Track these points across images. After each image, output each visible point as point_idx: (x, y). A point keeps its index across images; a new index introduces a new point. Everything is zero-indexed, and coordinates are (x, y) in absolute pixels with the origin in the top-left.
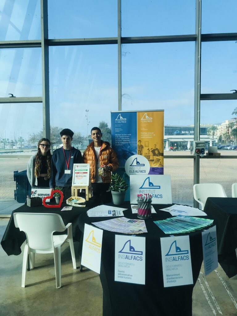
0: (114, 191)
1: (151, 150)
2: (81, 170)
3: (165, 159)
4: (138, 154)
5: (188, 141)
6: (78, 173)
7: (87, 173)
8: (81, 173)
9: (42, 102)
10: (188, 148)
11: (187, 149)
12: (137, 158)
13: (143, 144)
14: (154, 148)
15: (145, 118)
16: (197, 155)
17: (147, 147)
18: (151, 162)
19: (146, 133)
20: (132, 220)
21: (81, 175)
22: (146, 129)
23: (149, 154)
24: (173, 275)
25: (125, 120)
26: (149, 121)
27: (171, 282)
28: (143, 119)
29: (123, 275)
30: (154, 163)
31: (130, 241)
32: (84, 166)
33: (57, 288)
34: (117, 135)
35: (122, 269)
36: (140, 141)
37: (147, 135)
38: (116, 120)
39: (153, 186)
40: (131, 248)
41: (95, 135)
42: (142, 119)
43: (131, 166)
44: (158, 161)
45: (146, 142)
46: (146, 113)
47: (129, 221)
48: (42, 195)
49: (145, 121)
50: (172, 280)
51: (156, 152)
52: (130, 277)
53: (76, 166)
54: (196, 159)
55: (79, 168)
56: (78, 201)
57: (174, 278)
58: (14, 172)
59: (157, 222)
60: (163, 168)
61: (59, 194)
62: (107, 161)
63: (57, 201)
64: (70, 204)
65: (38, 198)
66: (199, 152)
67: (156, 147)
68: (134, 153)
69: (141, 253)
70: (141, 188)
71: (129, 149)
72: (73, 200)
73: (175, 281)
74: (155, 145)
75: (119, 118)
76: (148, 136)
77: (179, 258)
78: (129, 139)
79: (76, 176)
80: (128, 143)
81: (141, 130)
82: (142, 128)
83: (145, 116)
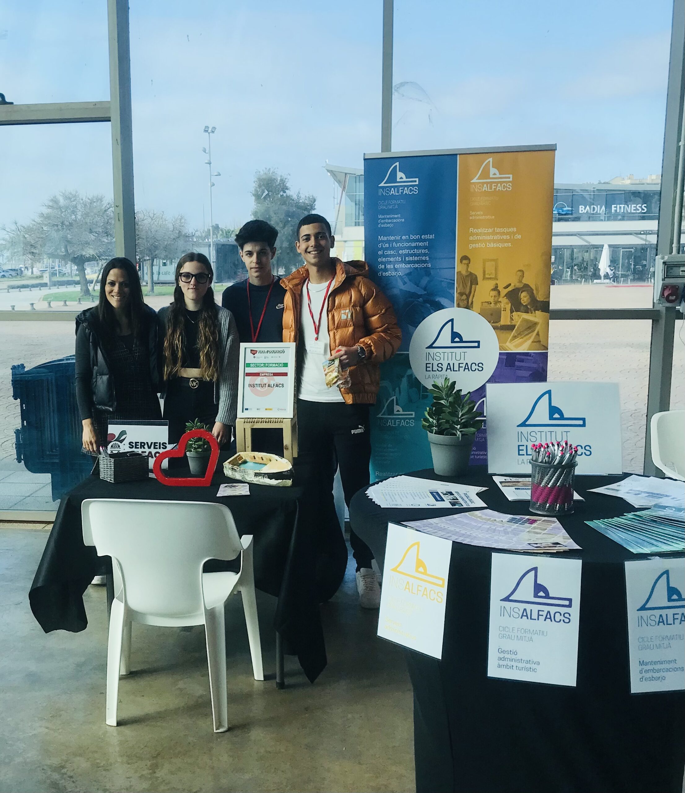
0: (439, 433)
1: (504, 292)
2: (266, 365)
3: (554, 324)
4: (459, 306)
5: (602, 246)
6: (257, 374)
7: (285, 374)
9: (110, 121)
10: (602, 273)
11: (596, 275)
12: (452, 320)
13: (476, 269)
14: (515, 284)
15: (486, 174)
16: (667, 308)
17: (490, 278)
18: (504, 334)
19: (490, 230)
20: (518, 517)
21: (265, 380)
22: (488, 217)
23: (498, 306)
24: (655, 663)
25: (413, 186)
26: (500, 188)
27: (652, 679)
28: (478, 179)
29: (511, 660)
30: (515, 337)
31: (535, 569)
32: (274, 352)
33: (215, 731)
34: (385, 239)
35: (508, 645)
36: (465, 258)
37: (491, 237)
38: (382, 185)
39: (562, 418)
40: (539, 588)
41: (312, 242)
42: (474, 180)
43: (431, 347)
44: (529, 328)
45: (488, 264)
46: (491, 159)
47: (511, 521)
48: (142, 445)
49: (485, 188)
50: (656, 675)
51: (524, 298)
52: (534, 666)
53: (248, 351)
54: (663, 322)
55: (260, 358)
56: (265, 467)
57: (659, 671)
58: (14, 368)
59: (597, 524)
60: (545, 356)
61: (200, 443)
62: (351, 329)
63: (192, 465)
64: (238, 476)
65: (133, 454)
66: (673, 298)
67: (525, 281)
68: (443, 301)
69: (567, 603)
70: (523, 424)
71: (425, 289)
72: (245, 462)
73: (664, 678)
74: (520, 274)
75: (393, 178)
76: (494, 241)
77: (676, 616)
78: (427, 251)
79: (250, 385)
80: (425, 265)
81: (471, 218)
82: (473, 213)
83: (487, 167)
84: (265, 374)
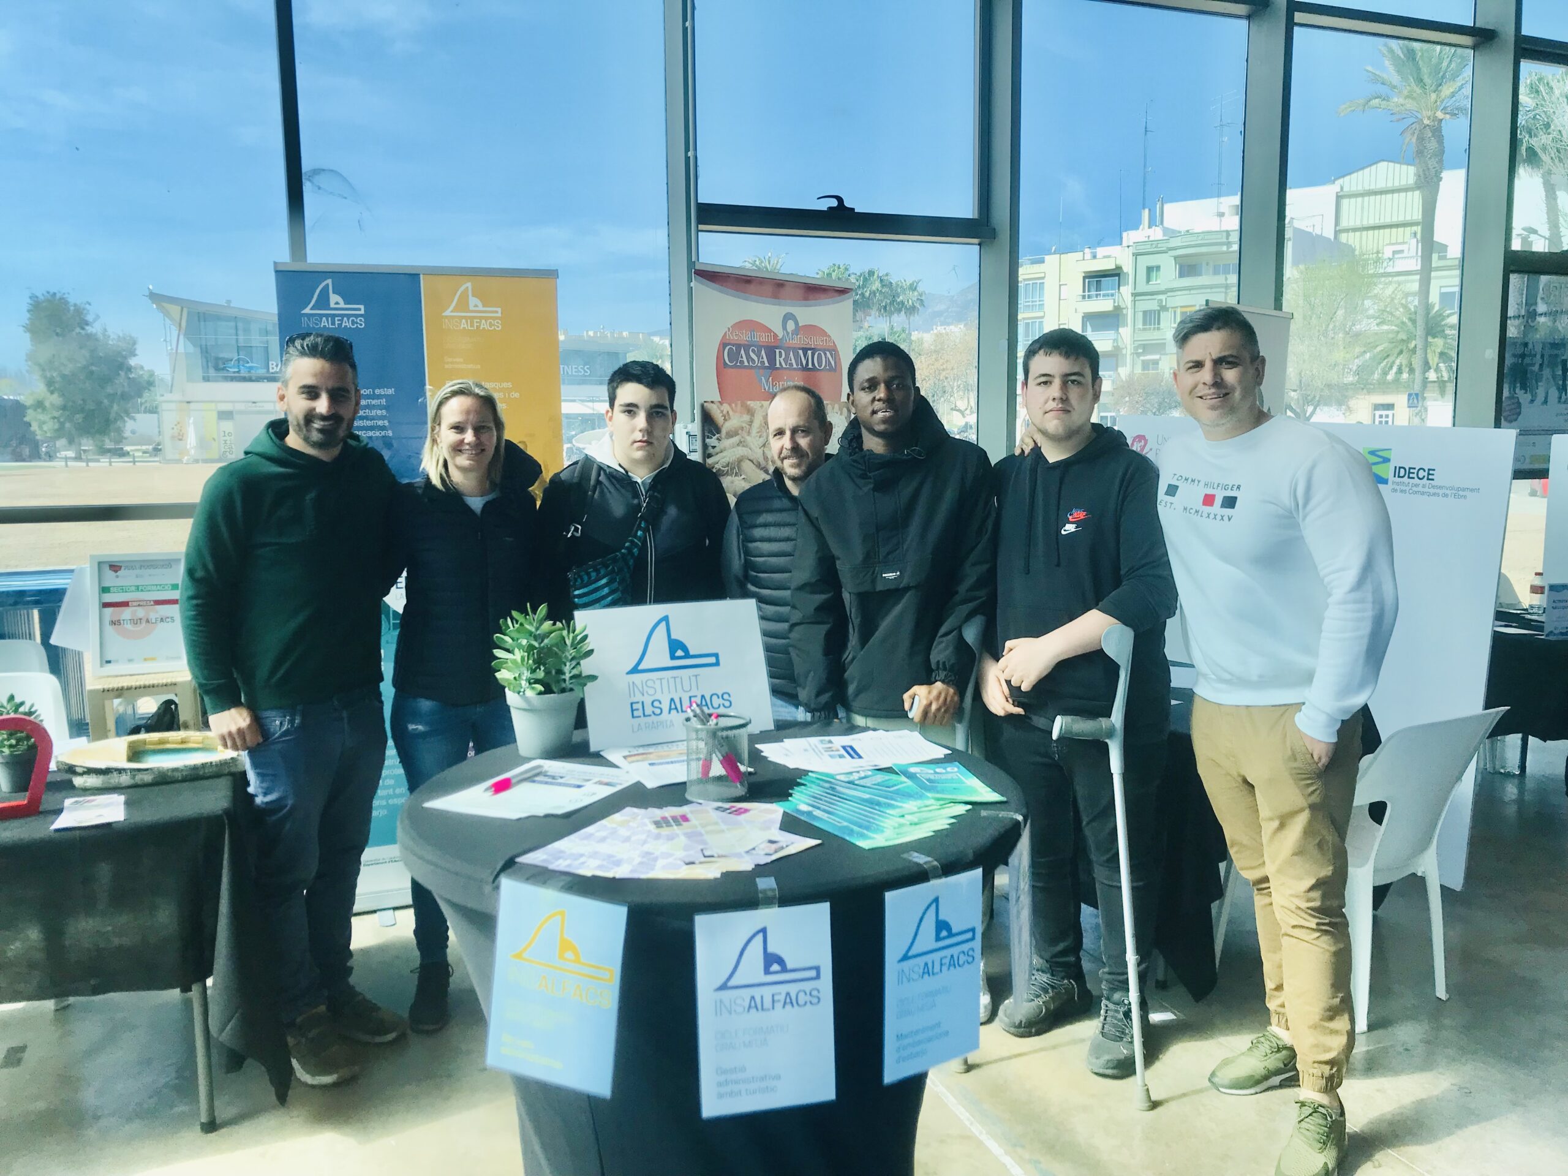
2: (140, 588)
6: (125, 604)
7: (171, 602)
8: (140, 604)
15: (463, 305)
21: (141, 612)
22: (470, 366)
24: (917, 1032)
25: (357, 316)
26: (484, 325)
27: (911, 1056)
28: (454, 310)
31: (763, 930)
32: (153, 567)
35: (731, 1059)
38: (307, 311)
39: (688, 655)
40: (771, 960)
42: (448, 313)
46: (470, 284)
49: (464, 325)
50: (915, 1050)
52: (772, 1083)
53: (108, 567)
55: (128, 578)
57: (920, 1043)
69: (812, 974)
70: (635, 670)
73: (924, 1052)
75: (323, 302)
77: (944, 961)
78: (384, 412)
79: (113, 623)
80: (383, 433)
81: (446, 366)
82: (450, 360)
83: (465, 294)
84: (138, 603)
